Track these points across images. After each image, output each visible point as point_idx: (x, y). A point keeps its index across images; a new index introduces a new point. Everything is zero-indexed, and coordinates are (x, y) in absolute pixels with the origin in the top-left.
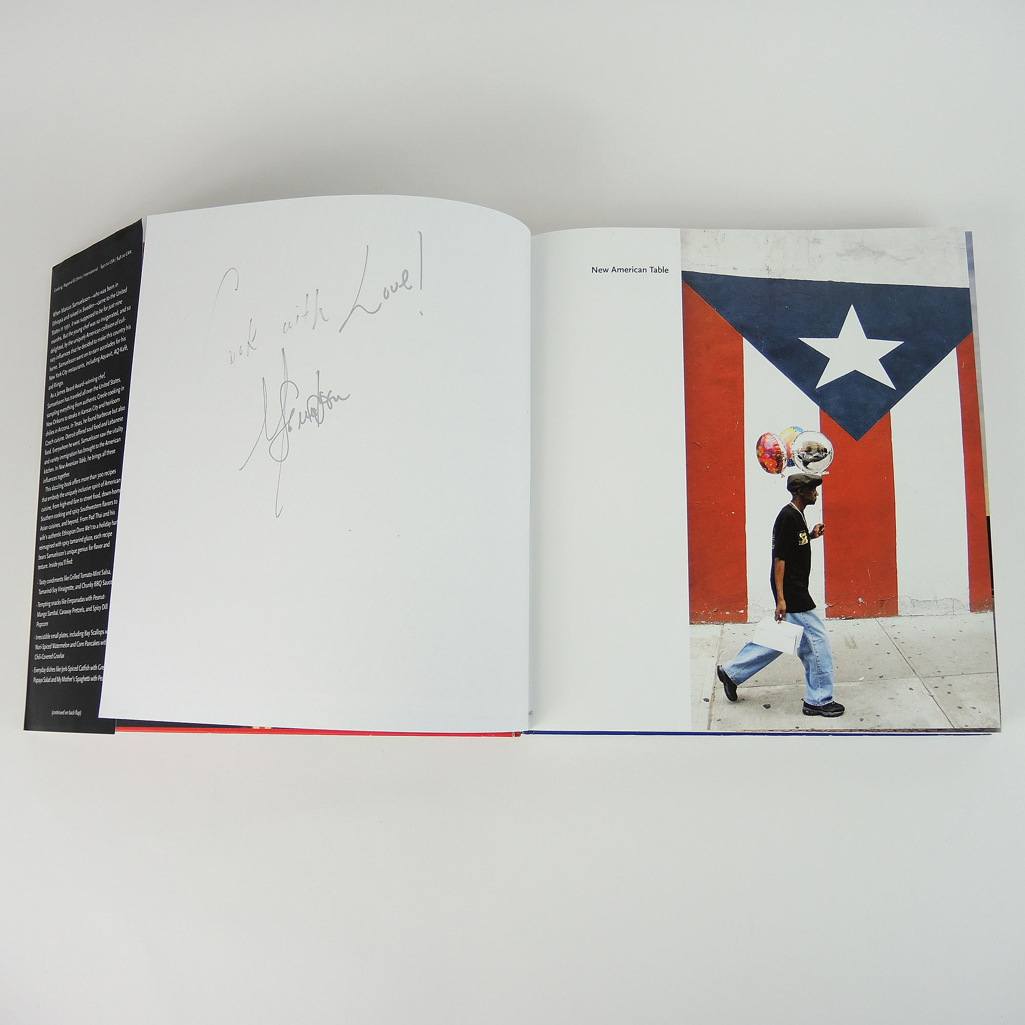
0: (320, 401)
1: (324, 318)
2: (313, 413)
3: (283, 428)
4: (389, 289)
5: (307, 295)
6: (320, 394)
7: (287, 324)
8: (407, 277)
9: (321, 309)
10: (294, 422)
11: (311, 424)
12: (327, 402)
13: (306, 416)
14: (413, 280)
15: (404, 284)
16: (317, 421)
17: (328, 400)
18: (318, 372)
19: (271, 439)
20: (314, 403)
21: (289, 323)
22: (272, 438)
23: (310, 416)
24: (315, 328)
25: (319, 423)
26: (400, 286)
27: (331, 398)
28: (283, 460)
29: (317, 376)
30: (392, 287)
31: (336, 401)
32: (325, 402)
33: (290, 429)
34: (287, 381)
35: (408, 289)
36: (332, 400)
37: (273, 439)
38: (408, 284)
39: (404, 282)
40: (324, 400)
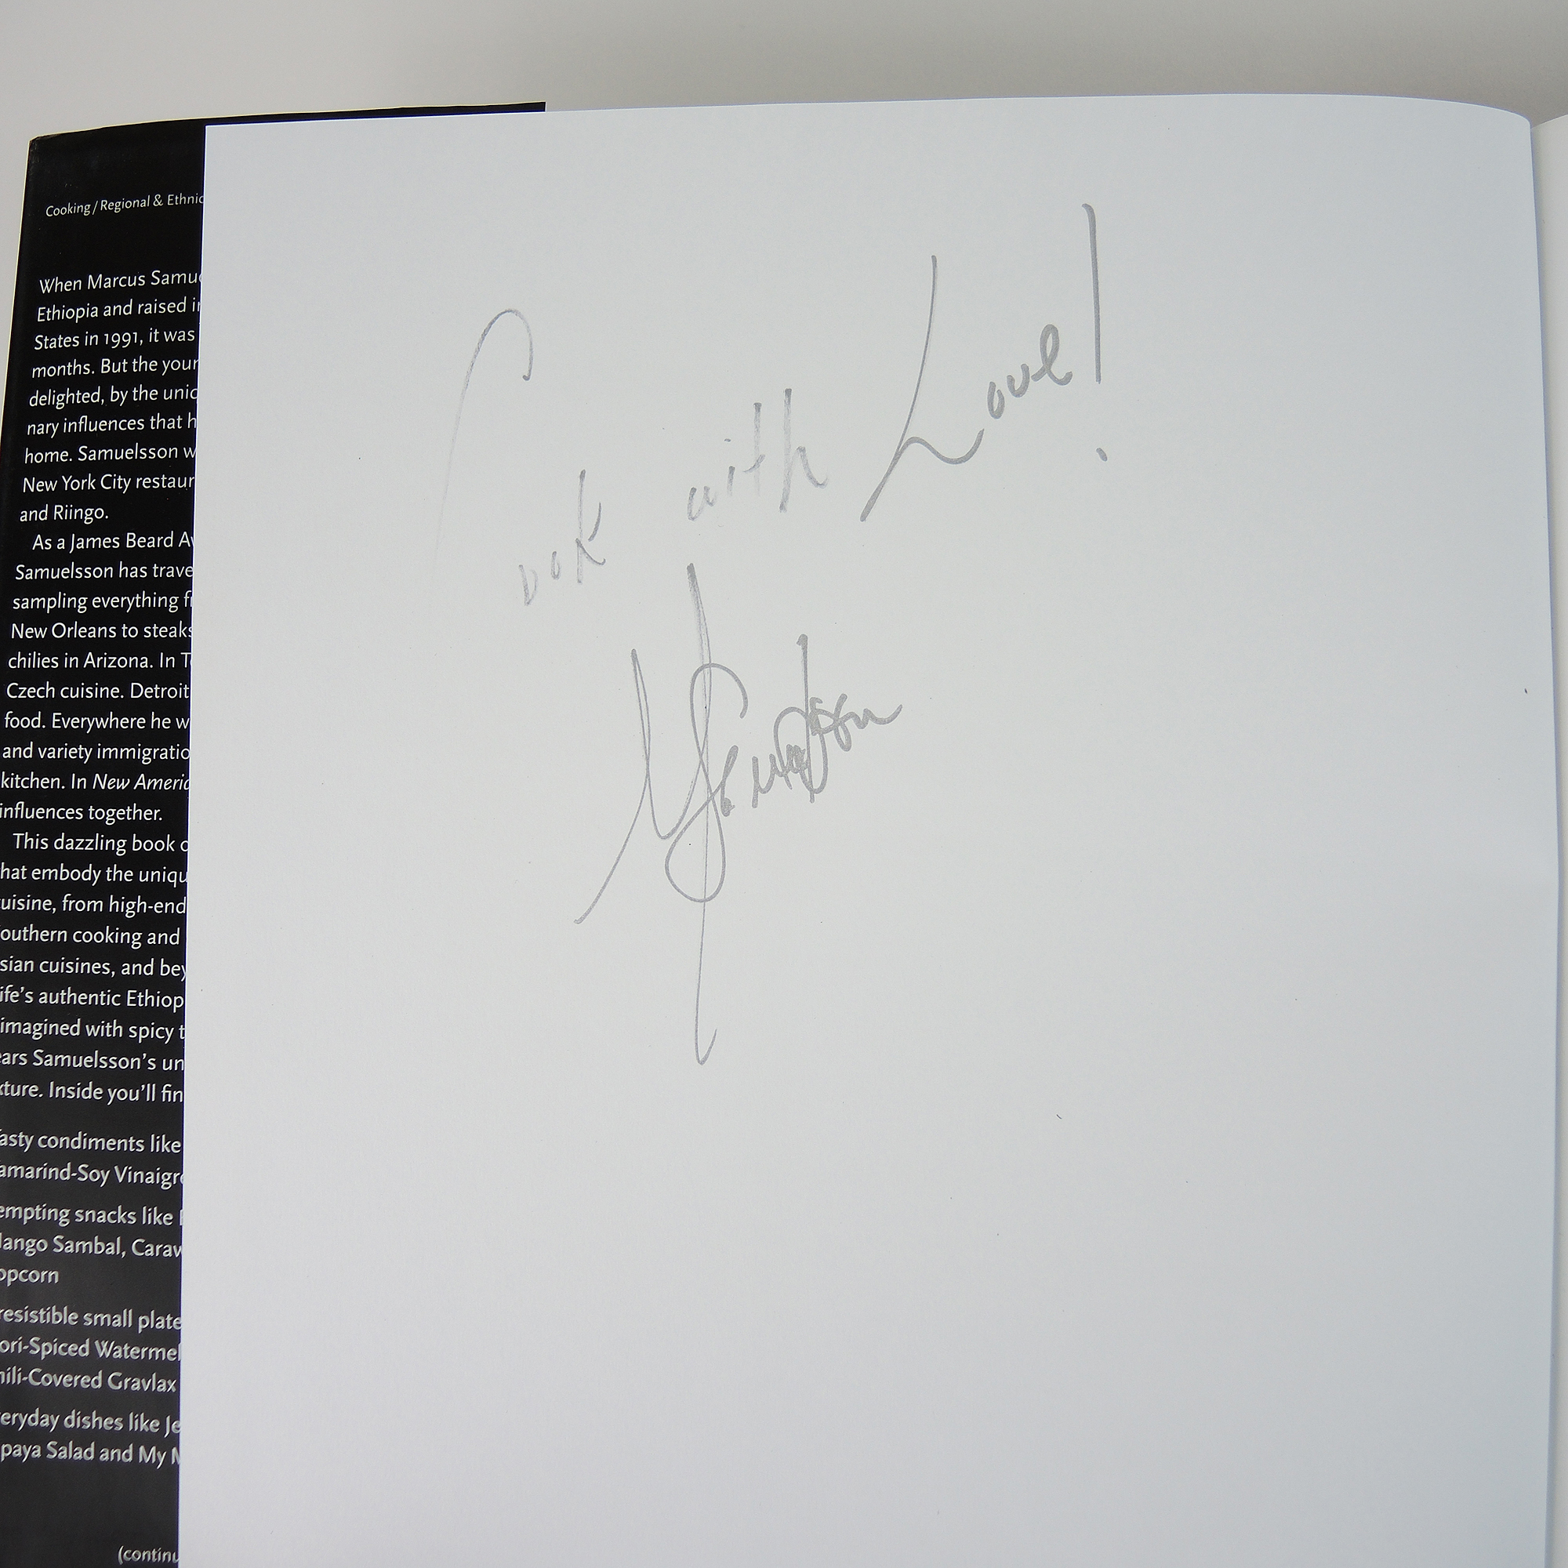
0: (813, 726)
1: (811, 478)
2: (794, 761)
3: (706, 804)
4: (1002, 386)
5: (758, 406)
6: (813, 704)
7: (699, 495)
8: (1056, 349)
9: (802, 450)
10: (739, 787)
11: (789, 794)
12: (834, 728)
13: (774, 770)
14: (1074, 356)
15: (1047, 369)
16: (809, 785)
17: (838, 722)
18: (803, 641)
19: (669, 835)
20: (794, 731)
21: (707, 489)
22: (674, 831)
23: (786, 770)
24: (788, 505)
25: (813, 792)
26: (1037, 377)
27: (847, 717)
28: (711, 898)
29: (801, 653)
30: (1011, 380)
31: (862, 725)
32: (827, 730)
33: (727, 807)
34: (711, 665)
35: (1061, 382)
36: (850, 724)
37: (675, 834)
38: (1058, 368)
39: (1048, 362)
40: (825, 722)
